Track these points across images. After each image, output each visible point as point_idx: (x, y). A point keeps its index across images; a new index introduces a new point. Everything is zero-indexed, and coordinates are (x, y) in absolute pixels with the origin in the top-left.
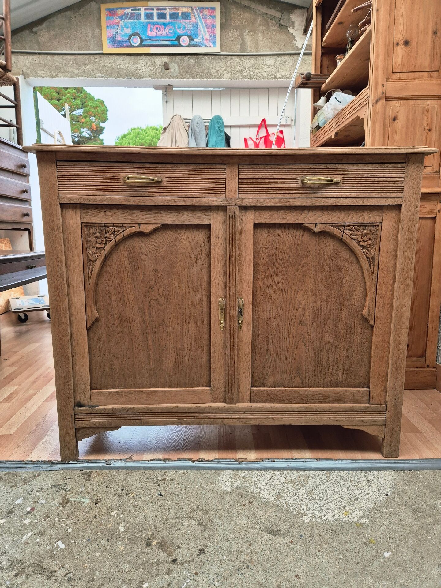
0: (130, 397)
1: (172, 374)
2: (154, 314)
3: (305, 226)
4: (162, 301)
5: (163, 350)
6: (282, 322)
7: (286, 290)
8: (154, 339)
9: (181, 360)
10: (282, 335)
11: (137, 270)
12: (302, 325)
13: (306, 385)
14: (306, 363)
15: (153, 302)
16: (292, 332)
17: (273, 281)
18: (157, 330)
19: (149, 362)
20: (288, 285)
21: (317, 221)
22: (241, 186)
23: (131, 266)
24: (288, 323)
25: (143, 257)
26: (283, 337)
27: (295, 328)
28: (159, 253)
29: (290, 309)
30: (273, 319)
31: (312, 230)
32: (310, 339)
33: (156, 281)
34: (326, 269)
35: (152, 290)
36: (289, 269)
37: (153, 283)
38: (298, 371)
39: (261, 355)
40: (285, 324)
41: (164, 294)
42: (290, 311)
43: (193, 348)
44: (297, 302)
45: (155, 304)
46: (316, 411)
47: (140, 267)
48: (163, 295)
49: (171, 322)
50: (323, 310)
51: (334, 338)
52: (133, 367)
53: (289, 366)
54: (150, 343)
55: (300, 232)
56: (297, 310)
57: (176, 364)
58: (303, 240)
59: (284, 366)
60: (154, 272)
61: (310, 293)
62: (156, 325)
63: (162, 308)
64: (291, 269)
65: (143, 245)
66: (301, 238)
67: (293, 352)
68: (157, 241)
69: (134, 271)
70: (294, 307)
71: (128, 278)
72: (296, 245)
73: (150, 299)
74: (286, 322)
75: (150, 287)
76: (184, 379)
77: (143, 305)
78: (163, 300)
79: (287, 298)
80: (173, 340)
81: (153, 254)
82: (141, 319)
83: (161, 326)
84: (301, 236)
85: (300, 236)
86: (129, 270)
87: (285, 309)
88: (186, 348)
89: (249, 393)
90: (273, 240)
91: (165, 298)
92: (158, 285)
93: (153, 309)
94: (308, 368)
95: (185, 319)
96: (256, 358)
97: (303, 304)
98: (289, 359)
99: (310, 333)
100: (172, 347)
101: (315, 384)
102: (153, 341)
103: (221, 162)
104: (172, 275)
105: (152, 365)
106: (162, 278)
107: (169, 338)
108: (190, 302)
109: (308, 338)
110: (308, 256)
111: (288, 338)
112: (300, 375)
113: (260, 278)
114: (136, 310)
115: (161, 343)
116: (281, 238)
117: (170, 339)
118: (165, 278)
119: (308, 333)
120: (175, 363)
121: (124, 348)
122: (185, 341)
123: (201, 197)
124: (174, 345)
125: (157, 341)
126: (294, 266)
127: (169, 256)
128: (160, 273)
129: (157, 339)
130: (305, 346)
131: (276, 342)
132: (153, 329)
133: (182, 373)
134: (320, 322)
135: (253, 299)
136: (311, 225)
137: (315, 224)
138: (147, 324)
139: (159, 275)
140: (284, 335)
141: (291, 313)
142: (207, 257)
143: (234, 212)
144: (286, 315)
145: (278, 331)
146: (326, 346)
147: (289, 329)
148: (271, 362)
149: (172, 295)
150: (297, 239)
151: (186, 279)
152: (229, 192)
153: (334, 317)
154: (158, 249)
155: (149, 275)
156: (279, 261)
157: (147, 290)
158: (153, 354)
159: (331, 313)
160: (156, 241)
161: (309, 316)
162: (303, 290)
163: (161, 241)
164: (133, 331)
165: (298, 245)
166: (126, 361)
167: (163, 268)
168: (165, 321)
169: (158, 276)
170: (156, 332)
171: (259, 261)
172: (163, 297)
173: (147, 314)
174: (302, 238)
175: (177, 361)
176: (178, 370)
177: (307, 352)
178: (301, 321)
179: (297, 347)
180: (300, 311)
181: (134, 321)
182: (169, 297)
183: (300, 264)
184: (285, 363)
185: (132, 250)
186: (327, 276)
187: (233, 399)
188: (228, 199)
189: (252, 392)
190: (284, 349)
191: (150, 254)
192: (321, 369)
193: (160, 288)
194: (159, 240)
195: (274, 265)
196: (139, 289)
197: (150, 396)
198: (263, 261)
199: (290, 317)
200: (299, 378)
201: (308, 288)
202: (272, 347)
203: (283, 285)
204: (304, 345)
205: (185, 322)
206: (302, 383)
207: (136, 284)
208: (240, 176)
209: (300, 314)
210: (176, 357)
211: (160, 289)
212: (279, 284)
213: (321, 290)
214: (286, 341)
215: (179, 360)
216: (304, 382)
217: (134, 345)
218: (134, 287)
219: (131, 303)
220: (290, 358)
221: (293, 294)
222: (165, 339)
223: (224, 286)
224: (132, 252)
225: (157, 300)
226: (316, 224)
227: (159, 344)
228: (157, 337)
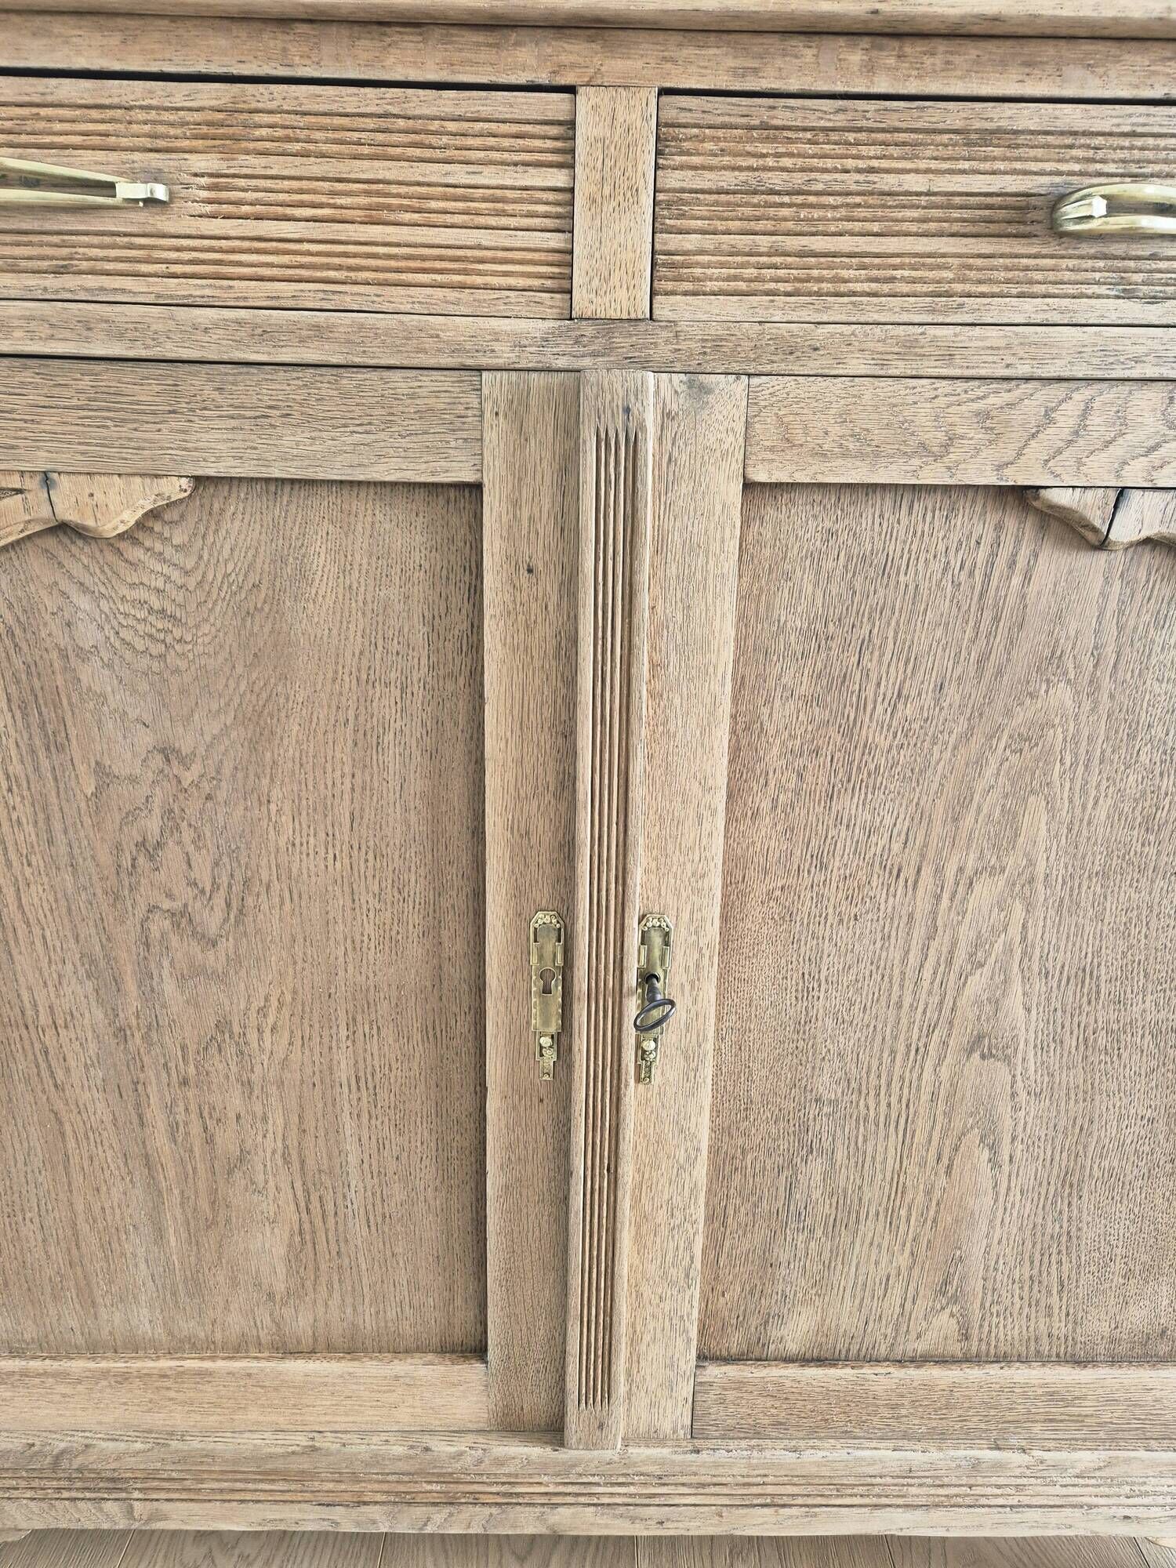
0: (64, 1396)
1: (280, 1287)
2: (169, 987)
3: (1053, 507)
4: (212, 920)
5: (230, 1172)
6: (879, 1038)
7: (909, 872)
8: (181, 1118)
9: (331, 1220)
10: (872, 1106)
11: (56, 744)
12: (983, 1057)
13: (984, 1347)
14: (988, 1246)
15: (159, 925)
16: (925, 1097)
17: (839, 820)
18: (192, 1070)
19: (160, 1234)
20: (925, 845)
21: (1133, 476)
22: (673, 241)
23: (20, 723)
24: (909, 1046)
25: (85, 673)
26: (877, 1115)
27: (945, 1072)
28: (182, 655)
29: (927, 974)
30: (829, 1022)
31: (1095, 530)
32: (1020, 1129)
33: (171, 811)
34: (1143, 757)
35: (151, 858)
36: (936, 755)
37: (153, 825)
38: (945, 1283)
39: (755, 1206)
40: (893, 1052)
41: (224, 880)
42: (926, 984)
43: (392, 1166)
44: (965, 934)
45: (174, 940)
46: (1028, 1472)
47: (72, 732)
48: (215, 886)
49: (267, 1034)
50: (1103, 978)
51: (1151, 1121)
52: (74, 1251)
53: (903, 1260)
54: (160, 1140)
55: (1018, 541)
56: (963, 978)
57: (303, 1242)
58: (1032, 589)
59: (873, 1258)
60: (158, 760)
61: (1040, 887)
62: (184, 1048)
63: (214, 960)
64: (947, 755)
65: (84, 602)
66: (1016, 580)
67: (928, 1193)
68: (168, 579)
69: (42, 754)
70: (950, 962)
71: (10, 790)
72: (988, 615)
73: (141, 911)
74: (902, 1037)
75: (142, 844)
76: (349, 1310)
77: (109, 939)
78: (219, 914)
79: (911, 916)
80: (280, 1122)
81: (145, 662)
82: (99, 1014)
83: (213, 1050)
84: (1019, 566)
85: (1012, 564)
86: (12, 746)
87: (897, 972)
88: (353, 1160)
89: (686, 1390)
90: (852, 588)
91: (228, 905)
92: (187, 835)
93: (166, 963)
94: (1001, 1267)
95: (342, 1014)
96: (730, 1220)
97: (999, 946)
98: (903, 1228)
99: (1023, 1096)
100: (278, 1156)
101: (1033, 1343)
102: (173, 1129)
103: (543, 78)
104: (265, 781)
105: (173, 1243)
106: (209, 797)
107: (259, 1114)
108: (369, 929)
109: (1008, 1123)
110: (1048, 681)
111: (902, 1121)
112: (955, 1300)
113: (766, 805)
114: (69, 967)
115: (218, 1140)
116: (902, 578)
117: (265, 1119)
118: (221, 795)
119: (1013, 1095)
120: (297, 1239)
121: (20, 1159)
122: (349, 1125)
123: (418, 308)
124: (286, 1147)
125: (196, 1129)
126: (967, 736)
127: (239, 669)
128: (196, 769)
129: (194, 1116)
130: (994, 1162)
131: (839, 1143)
132: (172, 1065)
133: (336, 1286)
134: (1086, 1040)
135: (725, 918)
136: (1090, 493)
137: (1112, 496)
138: (138, 1040)
139: (188, 777)
140: (884, 1104)
141: (930, 993)
142: (461, 681)
143: (627, 410)
144: (899, 1006)
145: (853, 1085)
146: (1106, 1163)
147: (915, 1076)
148: (807, 1242)
149: (268, 887)
150: (994, 583)
151: (347, 802)
152: (596, 283)
153: (1162, 1015)
154: (177, 633)
155: (133, 780)
156: (880, 709)
157: (126, 862)
158: (176, 1192)
159: (1149, 998)
160: (160, 584)
161: (1029, 1010)
162: (1003, 870)
163: (192, 583)
164: (60, 1075)
165: (997, 619)
166: (36, 1220)
167: (208, 738)
168: (236, 1029)
169: (185, 784)
170: (185, 1082)
171: (766, 711)
172: (219, 901)
173: (131, 986)
174: (1027, 577)
175: (307, 1226)
176: (317, 1269)
177: (1003, 1191)
178: (980, 1038)
179: (949, 1167)
180: (977, 983)
181: (60, 1022)
182: (250, 901)
183: (1000, 728)
184: (879, 1246)
185: (18, 632)
186: (1144, 794)
187: (601, 1426)
188: (589, 330)
189: (699, 1389)
190: (880, 1176)
191: (128, 655)
192: (1065, 1276)
193: (198, 848)
194: (175, 575)
195: (848, 733)
196: (76, 851)
197: (172, 1394)
198: (791, 706)
199: (924, 1012)
200: (952, 1315)
201: (1031, 863)
202: (816, 1167)
203: (896, 847)
204: (986, 1154)
205: (343, 1033)
206: (966, 1337)
207: (57, 826)
208: (673, 180)
209: (978, 1002)
210: (302, 1204)
211: (197, 859)
212: (874, 839)
213: (1105, 875)
214: (892, 1138)
215: (318, 1222)
216: (975, 1332)
217: (71, 1144)
218: (51, 842)
219: (37, 931)
220: (908, 1221)
221: (946, 896)
222: (238, 1117)
223: (561, 846)
224: (24, 645)
225: (181, 918)
226: (1122, 492)
227: (210, 1141)
228: (193, 1107)
